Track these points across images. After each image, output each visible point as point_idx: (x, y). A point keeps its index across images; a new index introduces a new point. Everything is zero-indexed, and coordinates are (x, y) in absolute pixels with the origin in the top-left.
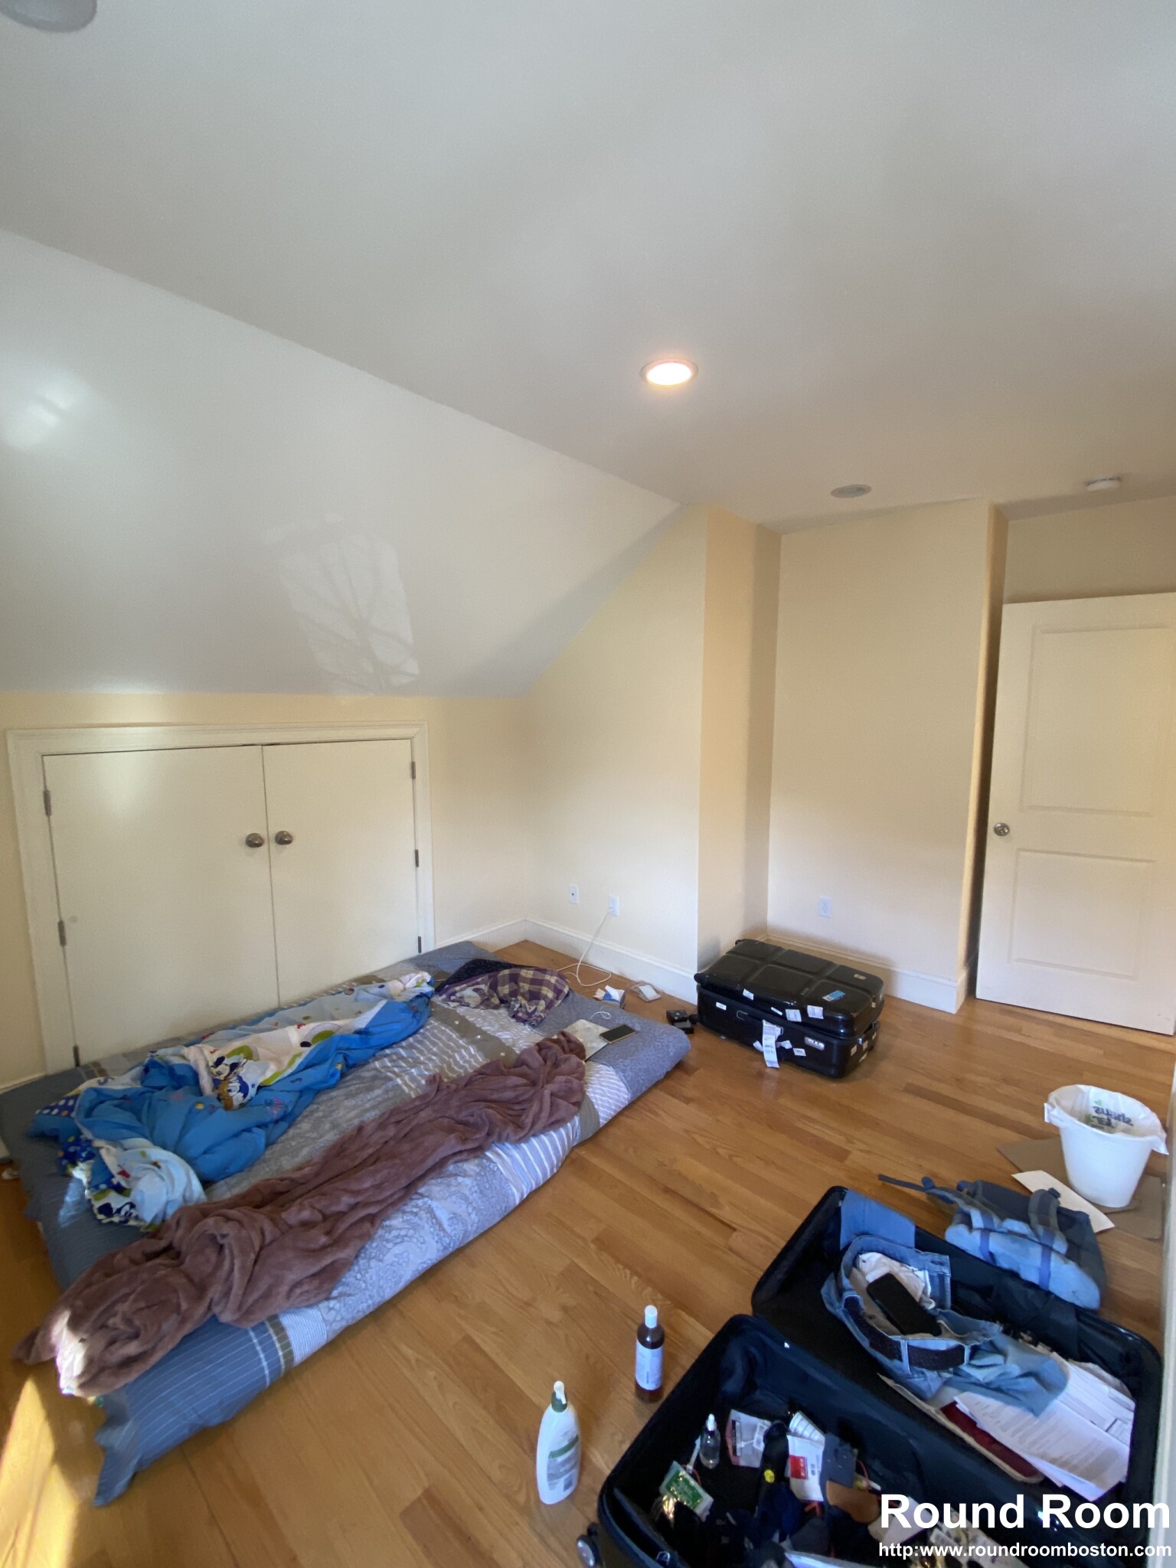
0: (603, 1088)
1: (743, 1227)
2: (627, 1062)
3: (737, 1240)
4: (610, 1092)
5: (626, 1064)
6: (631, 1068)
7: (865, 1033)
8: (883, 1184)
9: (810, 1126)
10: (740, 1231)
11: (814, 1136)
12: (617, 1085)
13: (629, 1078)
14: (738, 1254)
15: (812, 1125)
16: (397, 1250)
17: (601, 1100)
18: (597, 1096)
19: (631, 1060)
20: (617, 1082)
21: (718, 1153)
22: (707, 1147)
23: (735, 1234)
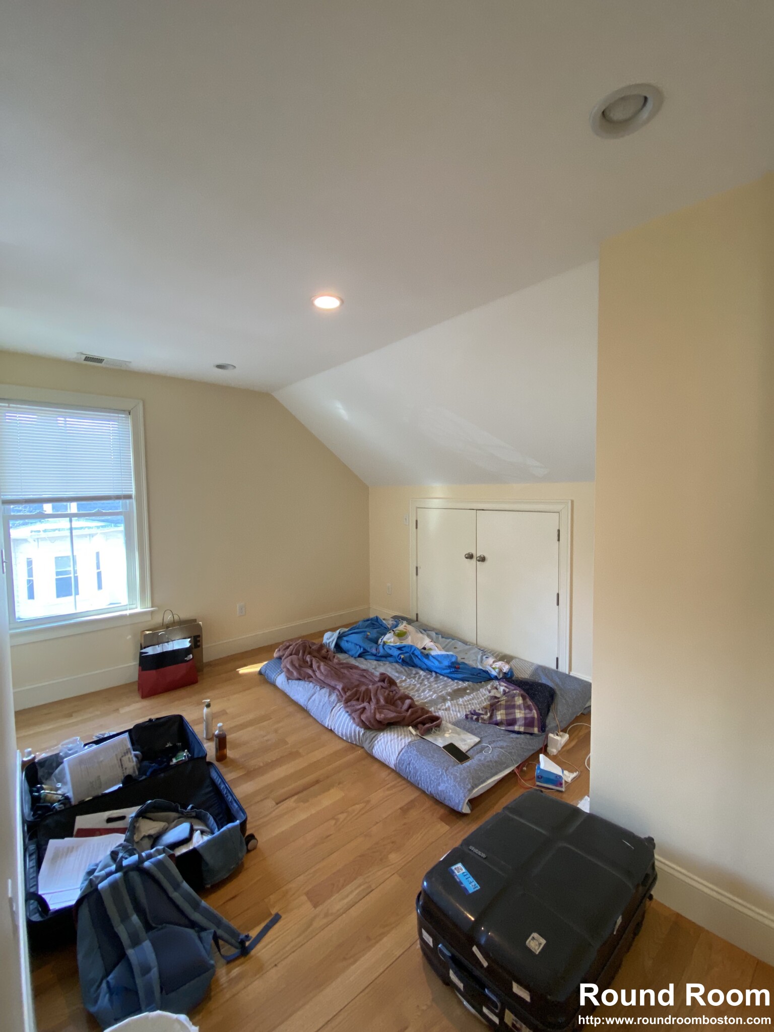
0: (389, 742)
1: (276, 809)
2: (415, 752)
3: (270, 803)
4: (388, 747)
5: (412, 752)
6: (410, 756)
7: (453, 958)
8: (271, 914)
9: (356, 889)
10: (275, 806)
11: (343, 886)
12: (395, 750)
13: (403, 758)
14: (262, 800)
15: (357, 892)
16: (301, 689)
17: (381, 744)
18: (382, 740)
19: (416, 755)
20: (397, 751)
21: (342, 813)
22: (350, 809)
23: (274, 803)
